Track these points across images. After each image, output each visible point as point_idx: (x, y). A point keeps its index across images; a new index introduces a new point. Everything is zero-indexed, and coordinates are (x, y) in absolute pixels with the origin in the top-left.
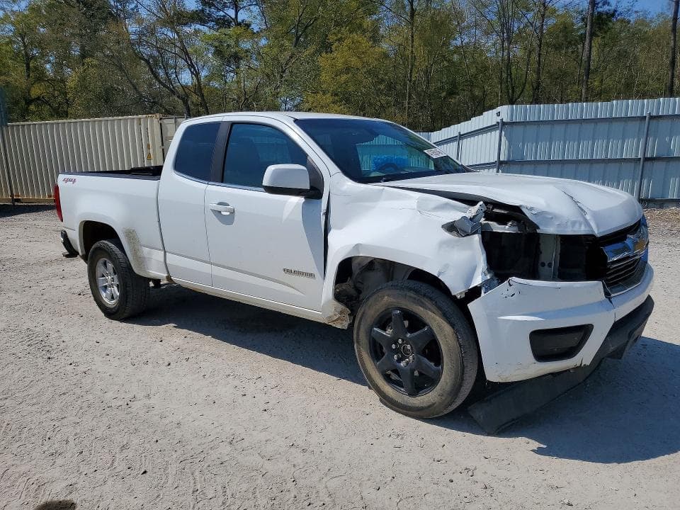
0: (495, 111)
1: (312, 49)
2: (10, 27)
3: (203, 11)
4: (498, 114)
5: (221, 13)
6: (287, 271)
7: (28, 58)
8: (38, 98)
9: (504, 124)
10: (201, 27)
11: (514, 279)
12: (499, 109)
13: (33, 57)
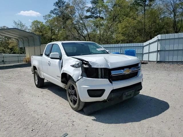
0: (157, 36)
1: (117, 22)
2: (48, 23)
3: (92, 15)
4: (158, 37)
5: (96, 15)
6: (57, 76)
7: (52, 30)
8: (53, 39)
9: (159, 40)
10: (91, 19)
11: (84, 77)
12: (158, 36)
13: (53, 29)
